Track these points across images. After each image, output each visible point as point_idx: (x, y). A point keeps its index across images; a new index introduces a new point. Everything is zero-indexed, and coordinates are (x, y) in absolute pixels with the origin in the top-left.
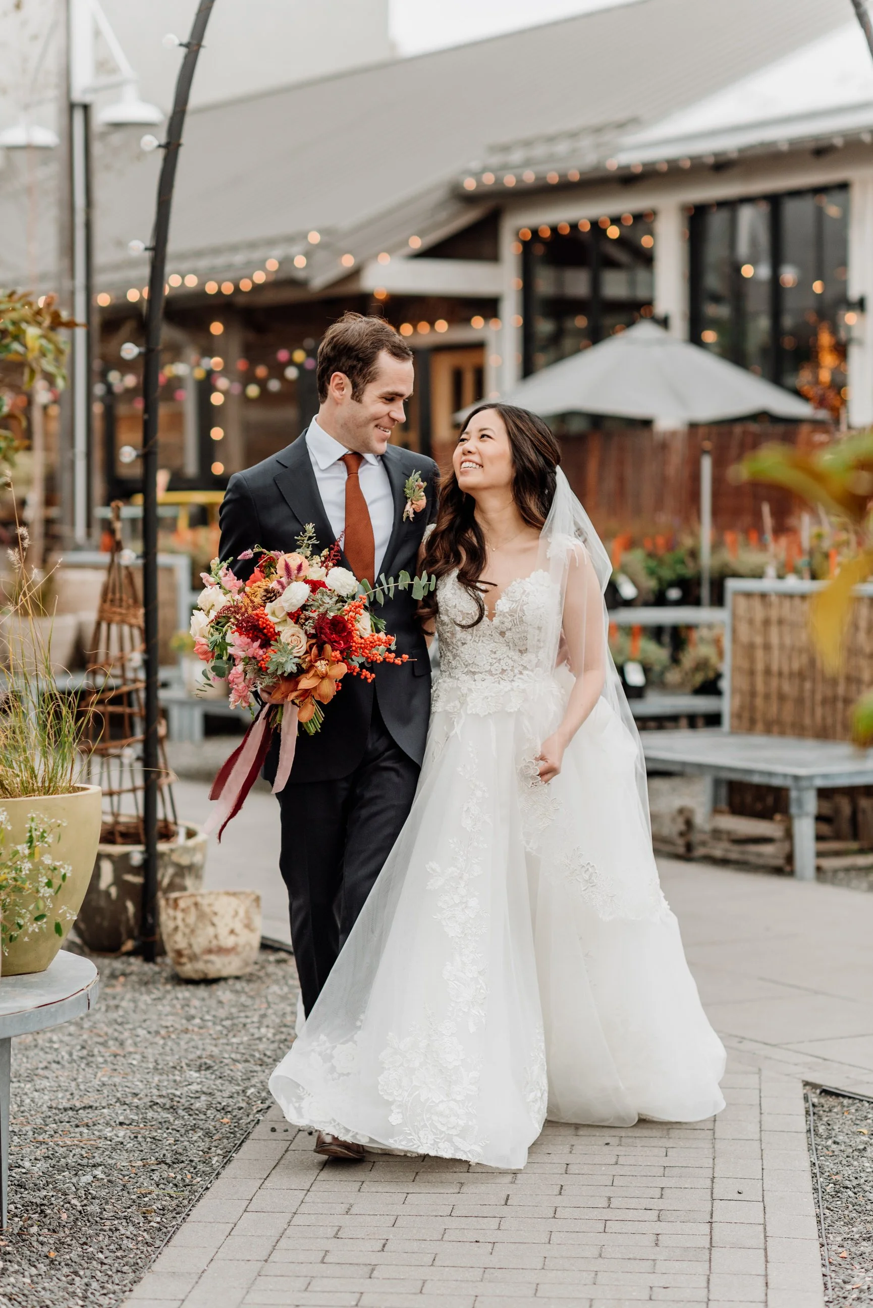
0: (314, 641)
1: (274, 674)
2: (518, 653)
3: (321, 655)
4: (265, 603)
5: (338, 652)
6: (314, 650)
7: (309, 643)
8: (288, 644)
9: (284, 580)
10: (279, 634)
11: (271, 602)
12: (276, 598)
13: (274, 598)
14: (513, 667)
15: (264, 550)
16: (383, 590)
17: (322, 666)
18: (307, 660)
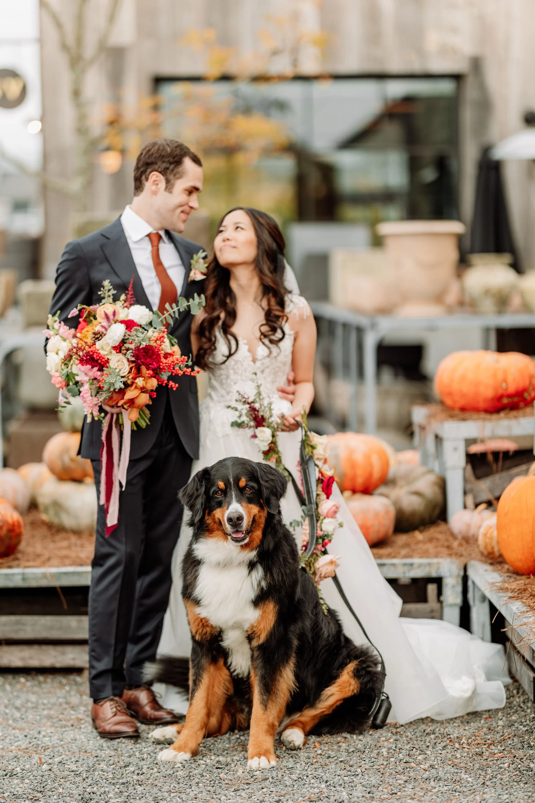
1: (109, 391)
3: (139, 373)
4: (95, 342)
5: (151, 371)
6: (134, 371)
7: (130, 366)
8: (116, 369)
10: (108, 362)
11: (99, 340)
12: (102, 338)
13: (100, 338)
17: (140, 382)
18: (130, 377)
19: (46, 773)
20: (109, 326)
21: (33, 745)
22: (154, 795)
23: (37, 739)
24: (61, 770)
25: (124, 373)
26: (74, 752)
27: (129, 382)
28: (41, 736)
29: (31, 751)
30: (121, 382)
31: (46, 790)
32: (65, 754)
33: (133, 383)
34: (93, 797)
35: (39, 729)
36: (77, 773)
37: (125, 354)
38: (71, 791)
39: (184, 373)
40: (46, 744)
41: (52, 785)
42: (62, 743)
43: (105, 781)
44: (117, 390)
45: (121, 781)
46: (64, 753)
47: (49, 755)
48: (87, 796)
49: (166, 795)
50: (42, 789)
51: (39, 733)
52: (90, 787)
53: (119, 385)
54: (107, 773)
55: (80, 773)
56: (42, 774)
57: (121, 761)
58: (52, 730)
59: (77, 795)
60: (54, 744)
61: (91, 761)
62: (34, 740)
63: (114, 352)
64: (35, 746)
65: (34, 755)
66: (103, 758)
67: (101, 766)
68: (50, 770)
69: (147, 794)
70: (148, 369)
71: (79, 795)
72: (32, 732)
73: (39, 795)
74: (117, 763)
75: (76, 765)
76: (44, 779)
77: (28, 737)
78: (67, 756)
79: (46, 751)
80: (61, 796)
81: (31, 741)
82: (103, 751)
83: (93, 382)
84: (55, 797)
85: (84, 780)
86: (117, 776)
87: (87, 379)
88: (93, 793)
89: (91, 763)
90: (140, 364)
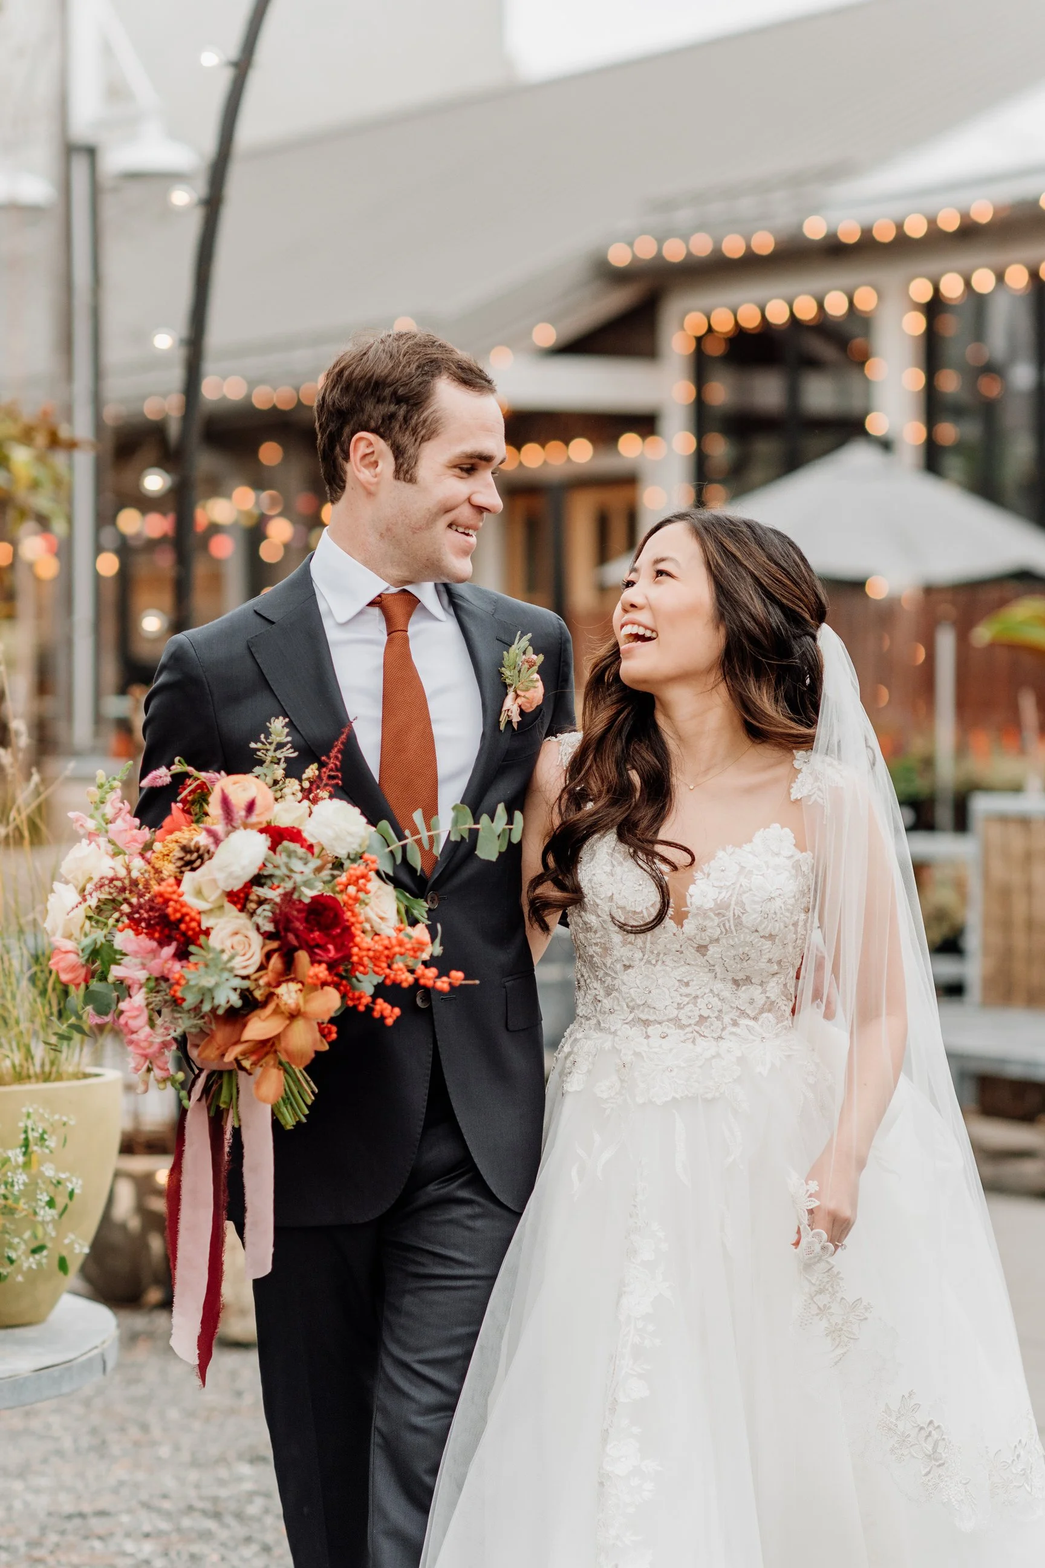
0: (274, 945)
1: (196, 1009)
2: (730, 985)
3: (288, 972)
4: (182, 872)
5: (324, 966)
6: (275, 962)
7: (267, 949)
8: (223, 951)
9: (220, 828)
10: (207, 933)
11: (193, 870)
12: (202, 863)
13: (198, 862)
14: (720, 1011)
15: (190, 769)
16: (419, 842)
17: (289, 994)
20: (228, 834)
25: (245, 967)
27: (258, 994)
30: (235, 990)
33: (270, 996)
37: (252, 914)
39: (417, 980)
44: (220, 1012)
53: (227, 997)
63: (229, 907)
70: (314, 962)
83: (158, 984)
87: (142, 975)
90: (295, 943)
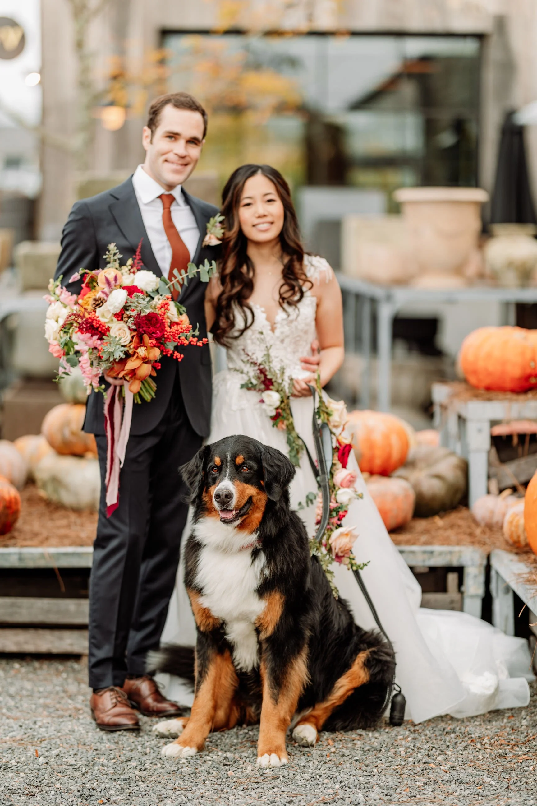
5: (155, 340)
6: (136, 340)
7: (132, 335)
8: (116, 337)
10: (109, 330)
17: (142, 351)
18: (132, 347)
19: (43, 767)
20: (111, 292)
21: (29, 736)
22: (158, 793)
23: (33, 730)
24: (59, 763)
25: (125, 342)
26: (72, 745)
27: (131, 352)
28: (37, 726)
29: (26, 743)
30: (122, 351)
31: (42, 785)
32: (63, 747)
33: (135, 353)
34: (93, 794)
35: (35, 719)
36: (76, 767)
37: (127, 322)
38: (69, 787)
39: (190, 343)
40: (43, 735)
41: (49, 780)
42: (59, 734)
43: (105, 776)
44: (117, 360)
45: (122, 777)
46: (61, 745)
47: (46, 747)
48: (87, 792)
49: (171, 793)
50: (39, 784)
51: (35, 723)
52: (90, 782)
53: (120, 355)
54: (108, 768)
55: (79, 767)
56: (38, 767)
57: (122, 756)
58: (49, 720)
59: (76, 791)
60: (50, 736)
61: (91, 754)
62: (29, 730)
63: (115, 319)
64: (30, 737)
65: (29, 747)
66: (103, 751)
67: (101, 760)
68: (47, 763)
69: (151, 791)
70: (150, 338)
71: (78, 791)
72: (27, 722)
73: (35, 790)
74: (119, 758)
75: (74, 759)
76: (40, 773)
77: (23, 727)
78: (64, 748)
79: (43, 742)
80: (58, 792)
81: (26, 732)
82: (103, 744)
83: (93, 351)
84: (52, 792)
85: (83, 775)
86: (118, 772)
87: (86, 348)
88: (93, 789)
89: (90, 757)
90: (143, 332)
